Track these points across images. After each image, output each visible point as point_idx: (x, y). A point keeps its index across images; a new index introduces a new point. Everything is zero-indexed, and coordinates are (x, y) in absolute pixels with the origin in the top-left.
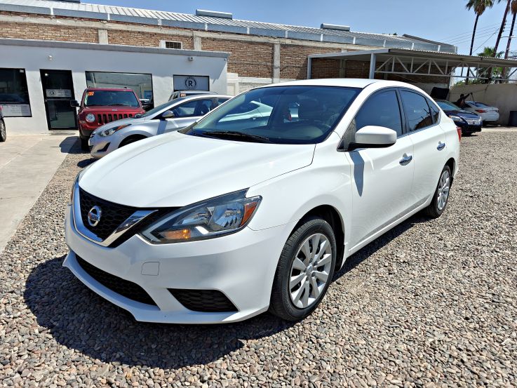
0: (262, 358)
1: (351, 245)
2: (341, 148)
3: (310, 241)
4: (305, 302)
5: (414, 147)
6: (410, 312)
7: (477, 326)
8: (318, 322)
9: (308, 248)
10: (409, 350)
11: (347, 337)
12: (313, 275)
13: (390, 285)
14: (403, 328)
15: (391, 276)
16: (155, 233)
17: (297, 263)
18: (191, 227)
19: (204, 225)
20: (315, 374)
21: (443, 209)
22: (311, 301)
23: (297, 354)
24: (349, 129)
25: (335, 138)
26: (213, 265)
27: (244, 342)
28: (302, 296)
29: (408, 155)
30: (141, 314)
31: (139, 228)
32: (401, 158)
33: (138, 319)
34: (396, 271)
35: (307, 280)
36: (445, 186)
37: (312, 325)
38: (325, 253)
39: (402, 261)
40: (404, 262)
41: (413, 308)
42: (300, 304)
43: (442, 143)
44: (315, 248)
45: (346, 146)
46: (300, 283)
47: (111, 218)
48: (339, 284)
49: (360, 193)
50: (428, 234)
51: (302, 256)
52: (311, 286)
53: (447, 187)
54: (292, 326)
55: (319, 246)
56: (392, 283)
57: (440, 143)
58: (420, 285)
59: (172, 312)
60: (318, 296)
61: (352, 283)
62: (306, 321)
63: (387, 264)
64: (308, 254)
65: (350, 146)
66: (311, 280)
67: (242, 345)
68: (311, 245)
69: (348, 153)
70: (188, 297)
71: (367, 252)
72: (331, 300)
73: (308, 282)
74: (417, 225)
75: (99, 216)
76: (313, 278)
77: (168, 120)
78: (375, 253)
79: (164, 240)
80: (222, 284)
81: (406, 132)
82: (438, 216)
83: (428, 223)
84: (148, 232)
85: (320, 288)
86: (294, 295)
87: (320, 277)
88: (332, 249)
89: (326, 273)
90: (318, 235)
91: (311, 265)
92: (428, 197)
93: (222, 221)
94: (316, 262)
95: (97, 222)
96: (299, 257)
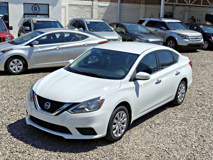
0: (104, 150)
1: (134, 116)
2: (130, 80)
3: (119, 114)
4: (117, 135)
5: (162, 76)
6: (154, 139)
7: (175, 142)
8: (122, 142)
9: (119, 116)
10: (150, 148)
11: (131, 146)
12: (120, 126)
13: (149, 132)
14: (150, 143)
15: (151, 129)
16: (72, 111)
17: (115, 121)
18: (83, 109)
19: (87, 108)
20: (121, 154)
21: (183, 101)
22: (119, 135)
23: (115, 150)
24: (134, 73)
25: (128, 77)
26: (90, 120)
27: (98, 147)
28: (116, 133)
29: (159, 80)
30: (66, 136)
31: (66, 109)
32: (156, 81)
33: (66, 138)
34: (153, 127)
35: (118, 127)
36: (183, 90)
37: (120, 143)
38: (124, 118)
39: (156, 123)
40: (157, 124)
41: (156, 138)
42: (116, 135)
43: (178, 72)
44: (121, 116)
45: (132, 80)
46: (116, 128)
47: (55, 106)
48: (130, 131)
49: (138, 96)
50: (171, 113)
51: (117, 119)
52: (119, 130)
53: (184, 91)
54: (113, 143)
55: (122, 116)
56: (150, 131)
57: (177, 72)
58: (161, 131)
59: (77, 135)
60: (122, 133)
61: (135, 131)
62: (118, 142)
63: (150, 125)
64: (119, 118)
65: (134, 79)
66: (120, 128)
67: (97, 148)
68: (120, 115)
69: (133, 82)
70: (82, 130)
71: (143, 120)
72: (127, 136)
73: (118, 128)
74: (168, 109)
75: (50, 105)
76: (120, 127)
77: (35, 46)
78: (147, 121)
79: (75, 113)
80: (93, 126)
81: (159, 70)
82: (178, 105)
83: (174, 108)
84: (70, 110)
85: (123, 131)
86: (114, 132)
87: (123, 127)
88: (127, 117)
89: (125, 125)
90: (122, 112)
91: (119, 122)
92: (172, 96)
93: (92, 107)
94: (121, 121)
95: (49, 108)
96: (116, 119)
